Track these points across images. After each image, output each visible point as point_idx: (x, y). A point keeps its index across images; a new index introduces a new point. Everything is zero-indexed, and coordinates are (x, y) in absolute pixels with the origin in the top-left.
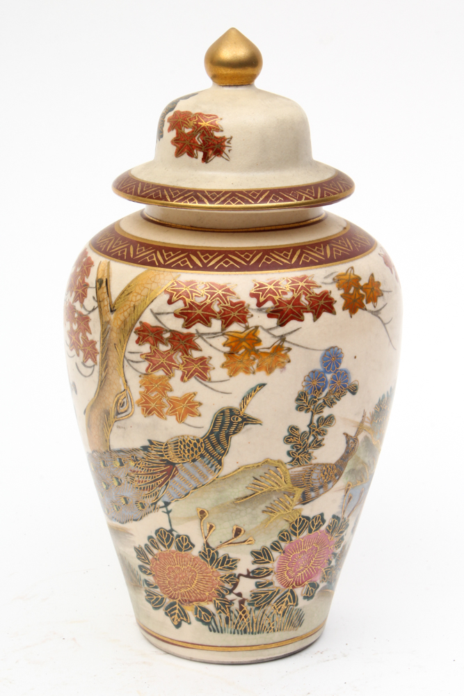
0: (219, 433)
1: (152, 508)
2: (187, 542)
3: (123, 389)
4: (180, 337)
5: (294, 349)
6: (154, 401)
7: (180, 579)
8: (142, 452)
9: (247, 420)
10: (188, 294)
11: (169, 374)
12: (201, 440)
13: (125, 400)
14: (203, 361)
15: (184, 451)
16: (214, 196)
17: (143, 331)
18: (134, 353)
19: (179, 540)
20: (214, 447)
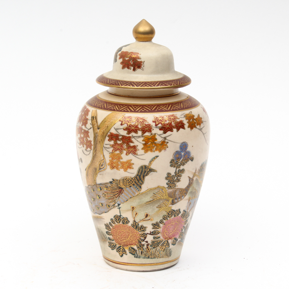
0: (140, 175)
1: (113, 207)
2: (127, 220)
3: (102, 159)
4: (126, 138)
5: (170, 142)
6: (115, 163)
7: (123, 236)
8: (109, 184)
9: (151, 170)
10: (129, 121)
11: (121, 152)
12: (133, 178)
13: (103, 163)
14: (134, 147)
15: (126, 183)
16: (138, 84)
17: (111, 136)
18: (107, 144)
19: (123, 220)
20: (138, 181)
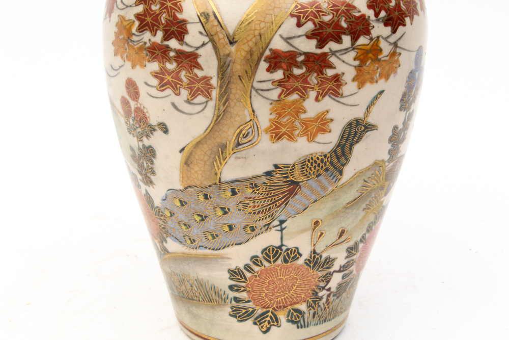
0: (345, 144)
1: (264, 229)
2: (296, 253)
3: (248, 119)
4: (315, 58)
5: (403, 53)
6: (284, 126)
7: (280, 288)
8: (264, 178)
9: (369, 127)
10: (315, 14)
11: (304, 97)
12: (328, 155)
13: (250, 130)
14: (337, 78)
15: (310, 169)
17: (274, 58)
18: (264, 81)
19: (288, 254)
20: (338, 158)
